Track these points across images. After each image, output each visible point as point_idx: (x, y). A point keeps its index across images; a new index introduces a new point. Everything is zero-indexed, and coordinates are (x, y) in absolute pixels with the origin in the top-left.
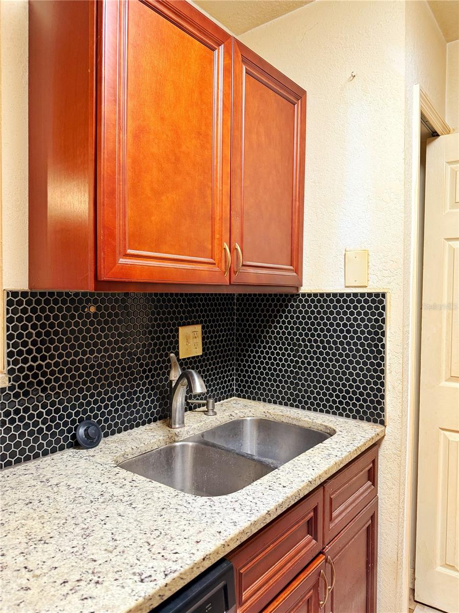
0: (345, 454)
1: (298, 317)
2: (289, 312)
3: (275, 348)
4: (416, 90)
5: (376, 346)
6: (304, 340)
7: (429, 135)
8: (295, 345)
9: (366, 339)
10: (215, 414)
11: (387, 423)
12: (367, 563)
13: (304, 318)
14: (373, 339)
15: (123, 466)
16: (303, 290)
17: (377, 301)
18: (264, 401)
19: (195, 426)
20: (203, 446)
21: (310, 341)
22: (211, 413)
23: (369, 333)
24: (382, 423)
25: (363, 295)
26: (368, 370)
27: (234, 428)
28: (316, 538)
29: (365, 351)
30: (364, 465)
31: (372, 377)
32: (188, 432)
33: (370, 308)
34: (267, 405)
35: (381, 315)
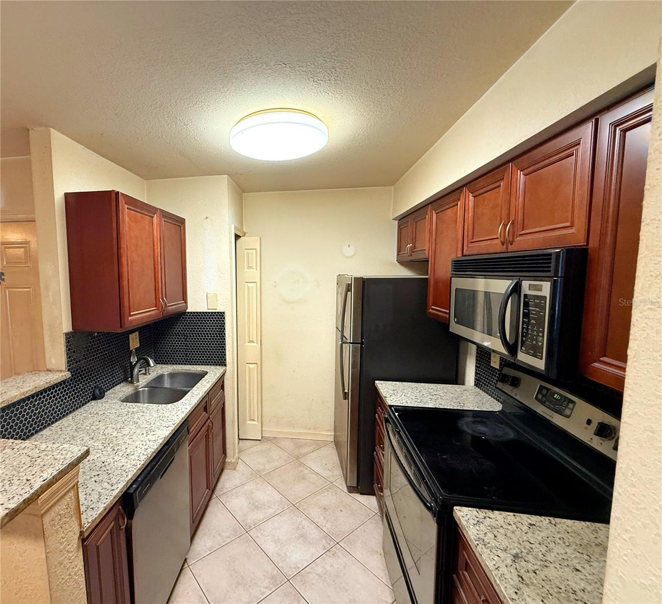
0: (214, 380)
1: (186, 323)
2: (182, 321)
3: (175, 338)
4: (233, 226)
5: (222, 334)
6: (189, 334)
7: (237, 237)
8: (185, 336)
9: (217, 331)
10: (150, 374)
11: (227, 364)
12: (222, 422)
13: (189, 323)
14: (220, 331)
15: (123, 401)
16: (188, 311)
17: (221, 316)
18: (170, 364)
19: (144, 381)
20: (152, 389)
21: (192, 334)
22: (148, 374)
23: (219, 329)
24: (225, 365)
25: (215, 313)
26: (219, 344)
27: (160, 378)
28: (207, 413)
29: (217, 336)
30: (220, 383)
31: (220, 347)
32: (141, 384)
33: (218, 318)
34: (172, 365)
35: (223, 321)
